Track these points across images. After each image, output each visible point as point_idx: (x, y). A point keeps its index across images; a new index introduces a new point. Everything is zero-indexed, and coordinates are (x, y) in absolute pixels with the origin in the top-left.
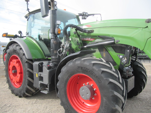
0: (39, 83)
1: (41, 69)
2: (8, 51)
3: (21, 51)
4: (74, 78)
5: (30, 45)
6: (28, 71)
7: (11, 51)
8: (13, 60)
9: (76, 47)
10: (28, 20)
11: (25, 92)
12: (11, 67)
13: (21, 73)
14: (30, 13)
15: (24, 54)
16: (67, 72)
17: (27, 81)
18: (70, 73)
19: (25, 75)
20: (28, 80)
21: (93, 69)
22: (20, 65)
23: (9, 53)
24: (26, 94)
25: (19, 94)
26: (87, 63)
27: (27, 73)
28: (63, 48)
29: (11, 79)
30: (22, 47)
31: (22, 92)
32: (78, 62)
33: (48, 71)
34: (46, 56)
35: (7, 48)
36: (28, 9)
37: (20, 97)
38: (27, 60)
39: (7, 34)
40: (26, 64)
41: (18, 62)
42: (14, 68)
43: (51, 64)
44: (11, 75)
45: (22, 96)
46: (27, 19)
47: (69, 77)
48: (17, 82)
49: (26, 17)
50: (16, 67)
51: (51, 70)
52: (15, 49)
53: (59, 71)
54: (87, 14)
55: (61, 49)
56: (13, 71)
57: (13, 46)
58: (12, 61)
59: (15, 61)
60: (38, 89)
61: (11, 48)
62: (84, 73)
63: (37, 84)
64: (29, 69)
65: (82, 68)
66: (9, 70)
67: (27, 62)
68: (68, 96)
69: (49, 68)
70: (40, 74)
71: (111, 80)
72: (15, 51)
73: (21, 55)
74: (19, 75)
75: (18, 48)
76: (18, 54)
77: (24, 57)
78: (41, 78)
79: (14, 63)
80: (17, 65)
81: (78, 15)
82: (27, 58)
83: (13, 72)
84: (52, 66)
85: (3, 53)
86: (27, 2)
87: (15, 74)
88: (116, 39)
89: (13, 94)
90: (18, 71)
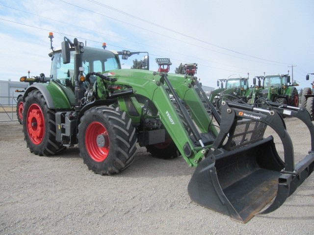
0: (62, 136)
1: (63, 121)
2: (27, 99)
3: (42, 99)
4: (91, 127)
5: (54, 93)
6: (50, 122)
7: (30, 98)
8: (33, 110)
9: (102, 96)
10: (52, 60)
11: (46, 148)
12: (30, 119)
13: (42, 126)
14: (54, 52)
15: (46, 103)
16: (85, 120)
17: (48, 134)
18: (88, 122)
19: (46, 127)
20: (50, 133)
21: (103, 117)
22: (41, 116)
23: (28, 102)
24: (47, 150)
25: (40, 151)
26: (99, 112)
27: (49, 124)
28: (86, 96)
29: (30, 133)
30: (43, 94)
31: (43, 149)
32: (93, 111)
33: (70, 121)
34: (72, 106)
35: (26, 95)
36: (52, 48)
37: (41, 155)
38: (48, 110)
39: (25, 78)
40: (48, 115)
41: (39, 112)
42: (34, 120)
43: (74, 114)
44: (31, 129)
45: (43, 153)
46: (51, 58)
47: (87, 125)
48: (38, 138)
49: (51, 55)
50: (36, 118)
51: (73, 120)
52: (35, 97)
53: (79, 122)
54: (128, 53)
55: (85, 98)
56: (33, 123)
57: (33, 92)
58: (31, 111)
59: (35, 111)
60: (60, 143)
61: (31, 95)
62: (98, 121)
63: (59, 137)
64: (51, 121)
65: (95, 116)
66: (28, 123)
67: (48, 112)
68: (86, 143)
69: (71, 118)
70: (63, 126)
71: (115, 126)
72: (35, 99)
73: (42, 104)
74: (39, 128)
75: (39, 95)
76: (39, 103)
77: (45, 106)
78: (63, 130)
79: (34, 114)
80: (37, 116)
81: (117, 53)
82: (49, 107)
83: (33, 125)
84: (74, 116)
85: (17, 101)
86: (51, 39)
87: (35, 127)
88: (134, 89)
89: (32, 154)
90: (39, 123)
